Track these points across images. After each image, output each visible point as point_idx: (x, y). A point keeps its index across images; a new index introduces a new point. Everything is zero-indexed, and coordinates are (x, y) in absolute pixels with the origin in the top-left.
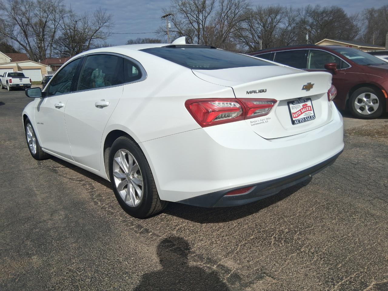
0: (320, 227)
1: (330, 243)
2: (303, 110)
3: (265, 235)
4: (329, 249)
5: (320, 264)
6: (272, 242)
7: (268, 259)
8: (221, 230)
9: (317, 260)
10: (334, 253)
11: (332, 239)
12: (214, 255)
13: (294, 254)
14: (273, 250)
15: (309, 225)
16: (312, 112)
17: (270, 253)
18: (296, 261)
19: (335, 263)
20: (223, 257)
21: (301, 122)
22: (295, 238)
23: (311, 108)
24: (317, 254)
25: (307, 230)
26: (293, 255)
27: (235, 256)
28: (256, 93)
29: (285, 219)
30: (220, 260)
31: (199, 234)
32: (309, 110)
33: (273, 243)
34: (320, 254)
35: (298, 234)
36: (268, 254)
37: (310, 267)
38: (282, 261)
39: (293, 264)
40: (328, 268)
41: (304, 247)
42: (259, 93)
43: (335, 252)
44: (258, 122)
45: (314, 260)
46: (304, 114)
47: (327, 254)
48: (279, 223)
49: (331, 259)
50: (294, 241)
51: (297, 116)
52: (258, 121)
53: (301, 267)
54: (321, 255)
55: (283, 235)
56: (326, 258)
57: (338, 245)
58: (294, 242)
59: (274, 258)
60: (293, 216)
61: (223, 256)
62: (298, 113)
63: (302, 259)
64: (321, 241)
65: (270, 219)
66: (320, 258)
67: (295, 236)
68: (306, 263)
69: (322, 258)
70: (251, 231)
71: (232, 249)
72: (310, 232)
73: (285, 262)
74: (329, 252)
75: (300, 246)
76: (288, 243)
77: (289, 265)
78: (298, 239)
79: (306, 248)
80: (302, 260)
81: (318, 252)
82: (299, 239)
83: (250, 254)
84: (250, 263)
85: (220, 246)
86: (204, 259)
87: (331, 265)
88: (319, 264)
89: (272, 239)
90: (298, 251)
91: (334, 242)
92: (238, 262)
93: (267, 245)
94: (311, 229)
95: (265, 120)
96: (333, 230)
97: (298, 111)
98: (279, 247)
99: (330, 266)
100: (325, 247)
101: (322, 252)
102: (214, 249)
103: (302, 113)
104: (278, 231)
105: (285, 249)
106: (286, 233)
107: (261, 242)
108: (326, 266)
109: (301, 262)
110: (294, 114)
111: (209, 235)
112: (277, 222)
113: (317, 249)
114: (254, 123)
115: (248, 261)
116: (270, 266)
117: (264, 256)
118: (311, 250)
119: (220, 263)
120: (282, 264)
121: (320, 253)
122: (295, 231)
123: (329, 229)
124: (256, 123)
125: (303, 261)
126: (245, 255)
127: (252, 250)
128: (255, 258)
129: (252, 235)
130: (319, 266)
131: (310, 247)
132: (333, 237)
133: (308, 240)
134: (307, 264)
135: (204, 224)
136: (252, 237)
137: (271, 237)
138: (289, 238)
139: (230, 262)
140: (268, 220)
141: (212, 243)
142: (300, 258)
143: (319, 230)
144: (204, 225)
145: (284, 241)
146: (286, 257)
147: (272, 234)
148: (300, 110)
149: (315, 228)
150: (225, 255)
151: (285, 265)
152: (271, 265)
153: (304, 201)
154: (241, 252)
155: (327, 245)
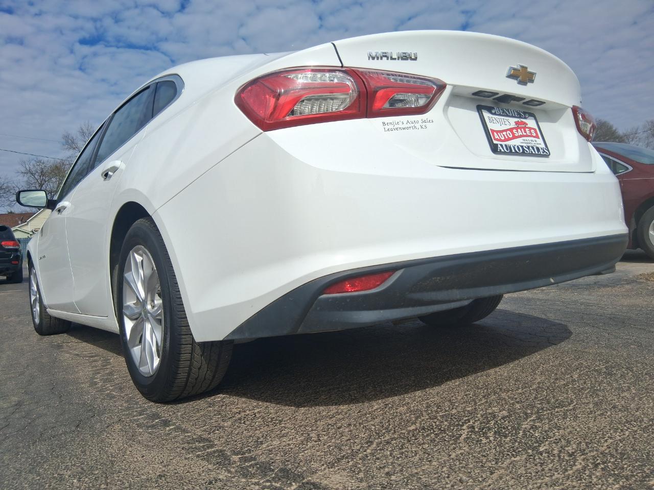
0: (591, 406)
1: (618, 434)
2: (517, 131)
3: (446, 423)
4: (617, 445)
5: (593, 477)
6: (462, 435)
7: (445, 469)
8: (341, 416)
9: (584, 468)
10: (633, 454)
11: (625, 426)
12: (301, 464)
13: (518, 458)
14: (463, 451)
15: (563, 402)
16: (540, 141)
17: (452, 457)
18: (524, 472)
19: (639, 475)
20: (323, 468)
21: (513, 151)
22: (523, 426)
23: (536, 132)
24: (583, 456)
25: (557, 412)
26: (515, 459)
27: (355, 465)
28: (392, 59)
29: (503, 395)
30: (314, 473)
31: (283, 425)
32: (531, 136)
33: (464, 436)
34: (593, 456)
35: (532, 418)
36: (446, 458)
37: (562, 484)
38: (483, 471)
39: (513, 478)
40: (617, 486)
41: (547, 443)
42: (398, 59)
43: (634, 450)
44: (401, 126)
45: (575, 468)
46: (520, 140)
47: (612, 456)
48: (487, 402)
49: (625, 466)
50: (521, 432)
51: (503, 138)
52: (401, 123)
53: (536, 483)
54: (594, 458)
55: (492, 422)
56: (610, 464)
57: (641, 436)
58: (521, 434)
59: (462, 467)
60: (522, 390)
61: (323, 465)
62: (504, 133)
63: (541, 466)
64: (595, 431)
65: (466, 395)
66: (592, 464)
67: (526, 423)
68: (551, 476)
69: (599, 464)
70: (412, 416)
71: (353, 450)
72: (565, 414)
73: (492, 473)
74: (617, 450)
75: (537, 442)
76: (506, 437)
77: (501, 482)
78: (532, 428)
79: (554, 445)
80: (540, 469)
81: (587, 451)
82: (534, 428)
83: (398, 458)
84: (393, 478)
85: (324, 445)
86: (273, 470)
87: (627, 480)
88: (590, 477)
89: (464, 430)
90: (530, 451)
91: (629, 430)
92: (361, 475)
93: (449, 441)
94: (566, 409)
95: (420, 123)
96: (626, 409)
97: (506, 131)
98: (480, 444)
99: (623, 482)
100: (606, 441)
101: (596, 450)
102: (306, 452)
103: (514, 137)
104: (482, 416)
105: (495, 448)
106: (502, 418)
107: (432, 435)
108: (611, 480)
109: (537, 473)
110: (495, 133)
111: (306, 426)
112: (481, 400)
113: (585, 446)
114: (391, 127)
115: (387, 474)
116: (447, 483)
117: (434, 463)
118: (567, 449)
119: (310, 478)
120: (480, 479)
121: (592, 454)
122: (526, 414)
123: (614, 407)
124: (396, 126)
125: (543, 470)
126: (385, 461)
127: (406, 451)
128: (410, 467)
129: (415, 423)
130: (591, 482)
131: (563, 442)
132: (627, 422)
133: (558, 430)
134: (554, 478)
135: (302, 408)
136: (413, 427)
137: (462, 426)
138: (509, 428)
139: (338, 476)
140: (459, 398)
141: (308, 439)
142: (536, 465)
143: (588, 410)
144: (302, 410)
145: (495, 433)
146: (496, 463)
147: (466, 420)
148: (511, 130)
149: (579, 406)
150: (329, 463)
151: (490, 482)
152: (450, 481)
153: (552, 366)
154: (375, 456)
155: (611, 438)
